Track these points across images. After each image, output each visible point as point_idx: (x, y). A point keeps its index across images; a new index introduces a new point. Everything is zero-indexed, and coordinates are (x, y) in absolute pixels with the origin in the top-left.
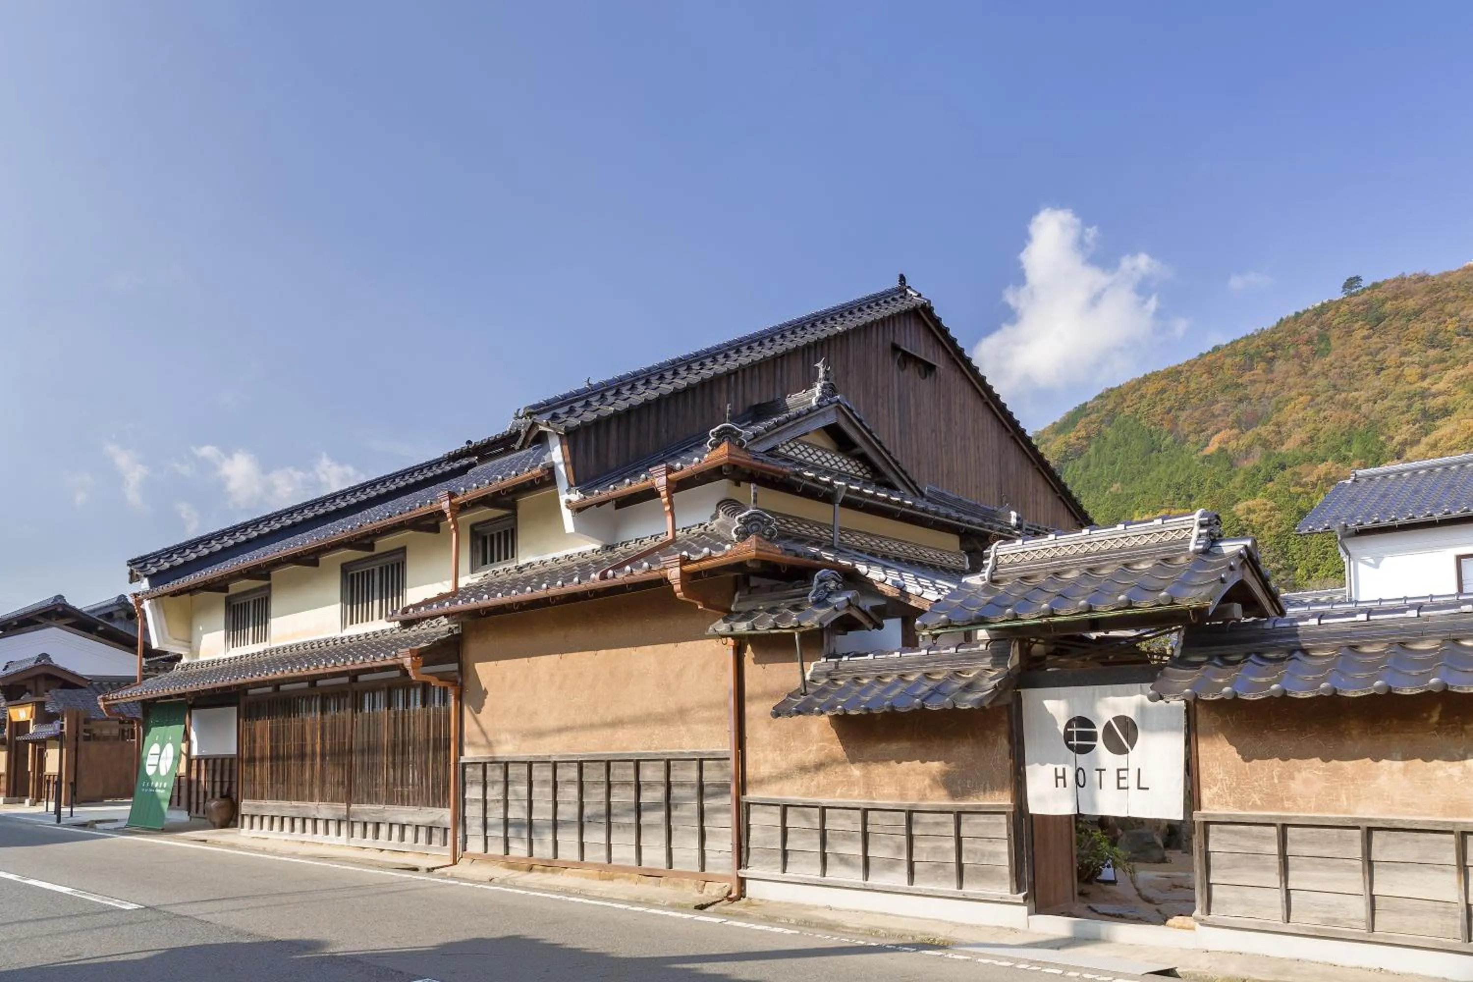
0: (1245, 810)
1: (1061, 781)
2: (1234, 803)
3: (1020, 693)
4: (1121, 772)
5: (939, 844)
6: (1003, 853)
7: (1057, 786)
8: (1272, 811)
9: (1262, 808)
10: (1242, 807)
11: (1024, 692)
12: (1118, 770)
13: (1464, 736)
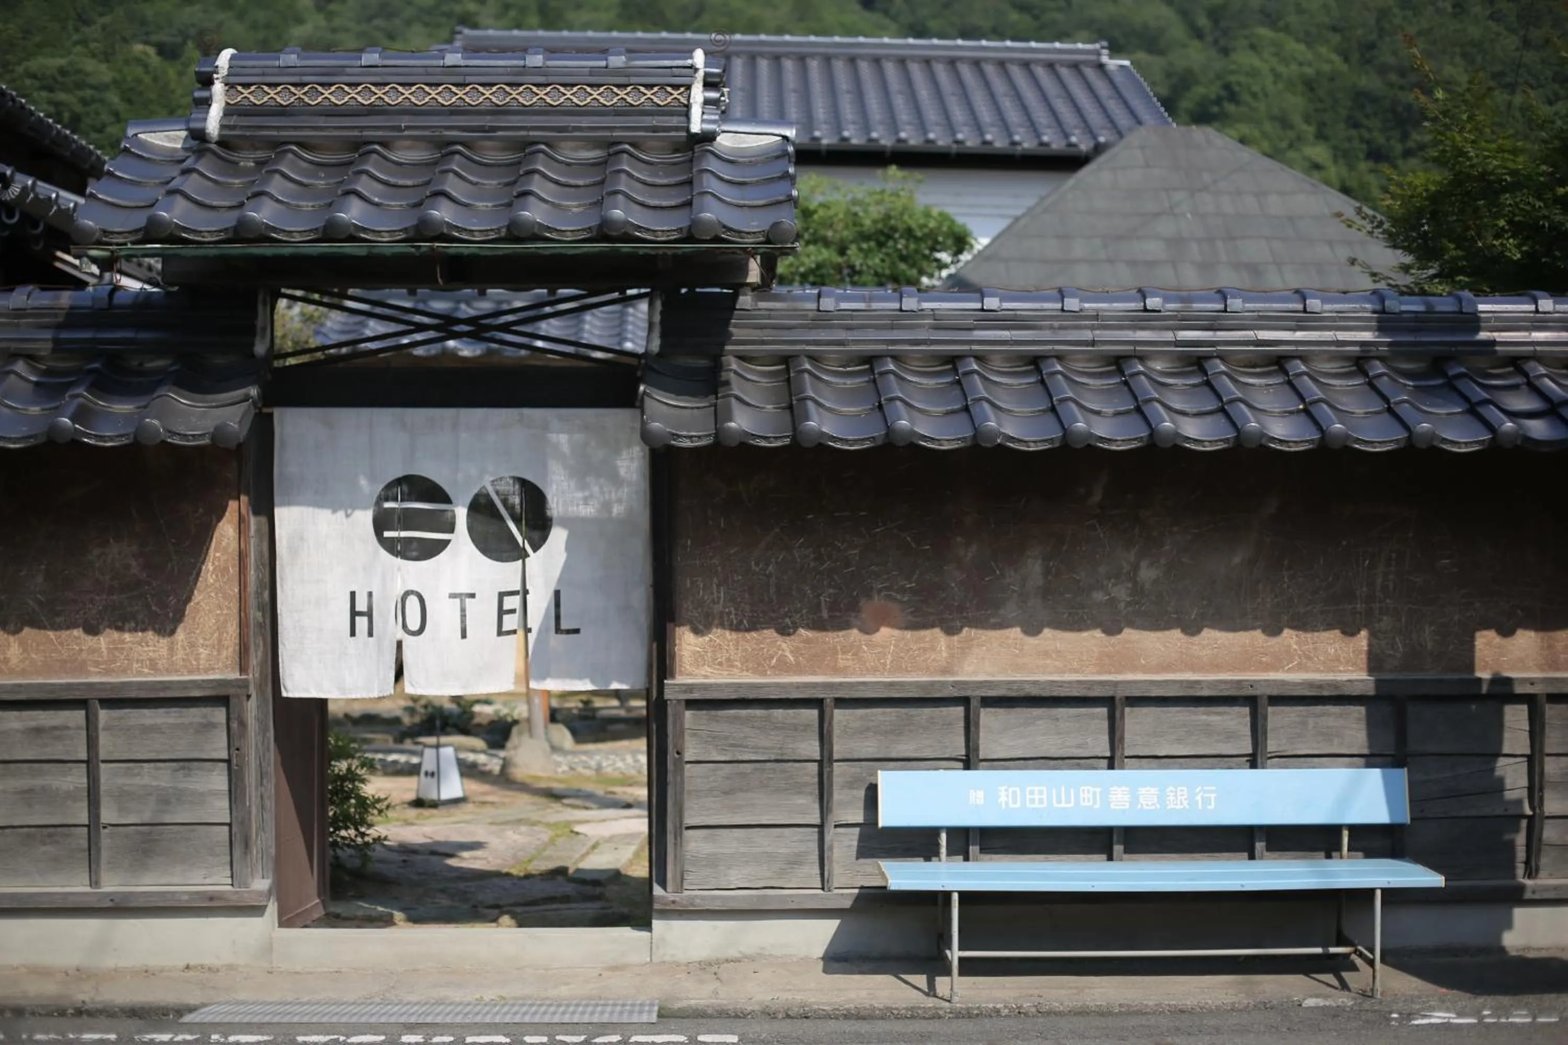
0: (764, 674)
1: (362, 622)
2: (745, 660)
3: (271, 415)
4: (506, 599)
5: (38, 782)
6: (215, 794)
7: (353, 633)
8: (814, 673)
9: (798, 669)
10: (759, 669)
11: (277, 412)
12: (502, 595)
13: (1137, 531)
